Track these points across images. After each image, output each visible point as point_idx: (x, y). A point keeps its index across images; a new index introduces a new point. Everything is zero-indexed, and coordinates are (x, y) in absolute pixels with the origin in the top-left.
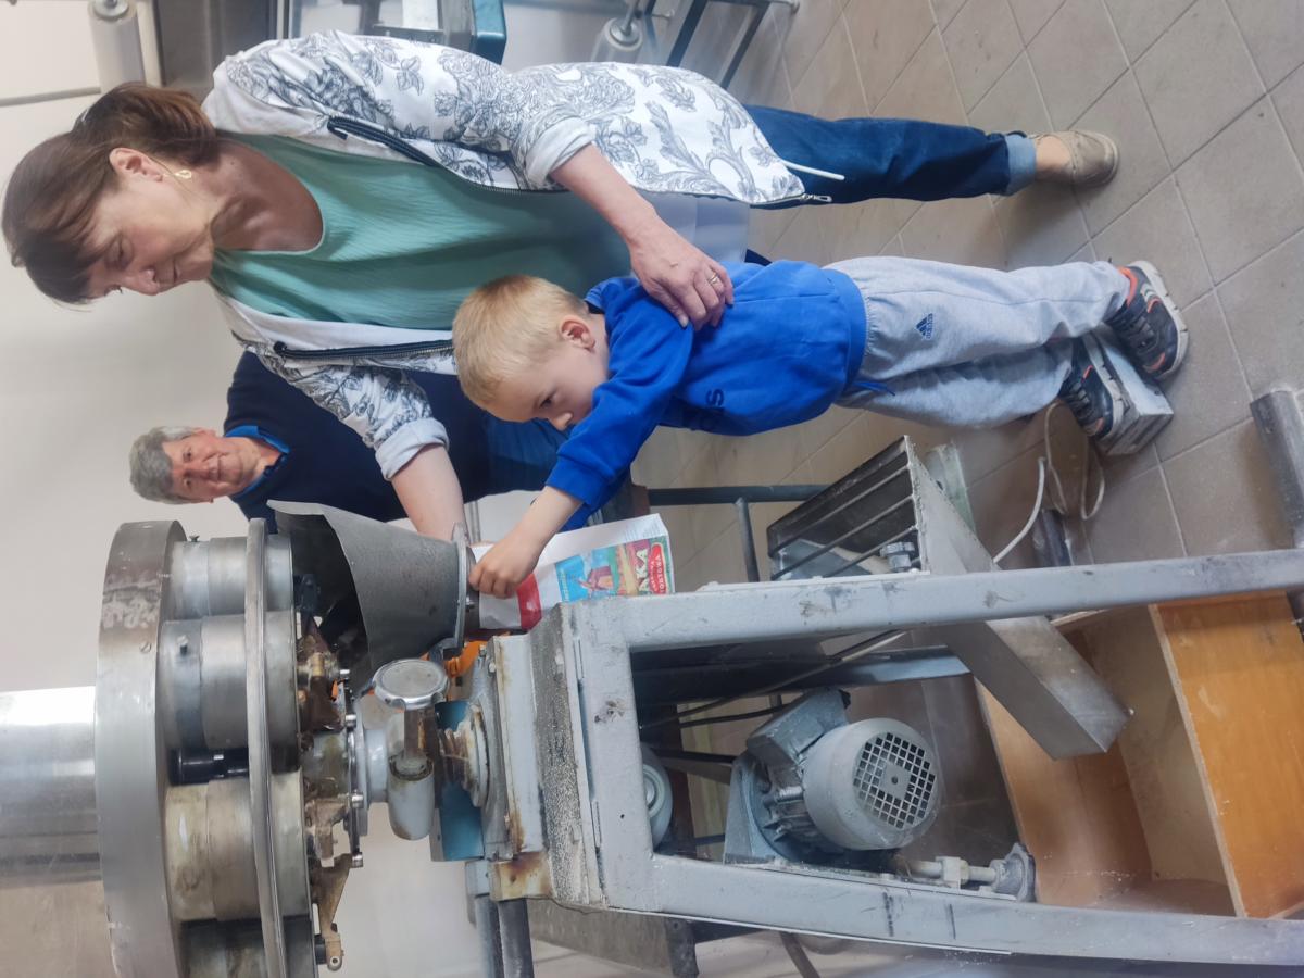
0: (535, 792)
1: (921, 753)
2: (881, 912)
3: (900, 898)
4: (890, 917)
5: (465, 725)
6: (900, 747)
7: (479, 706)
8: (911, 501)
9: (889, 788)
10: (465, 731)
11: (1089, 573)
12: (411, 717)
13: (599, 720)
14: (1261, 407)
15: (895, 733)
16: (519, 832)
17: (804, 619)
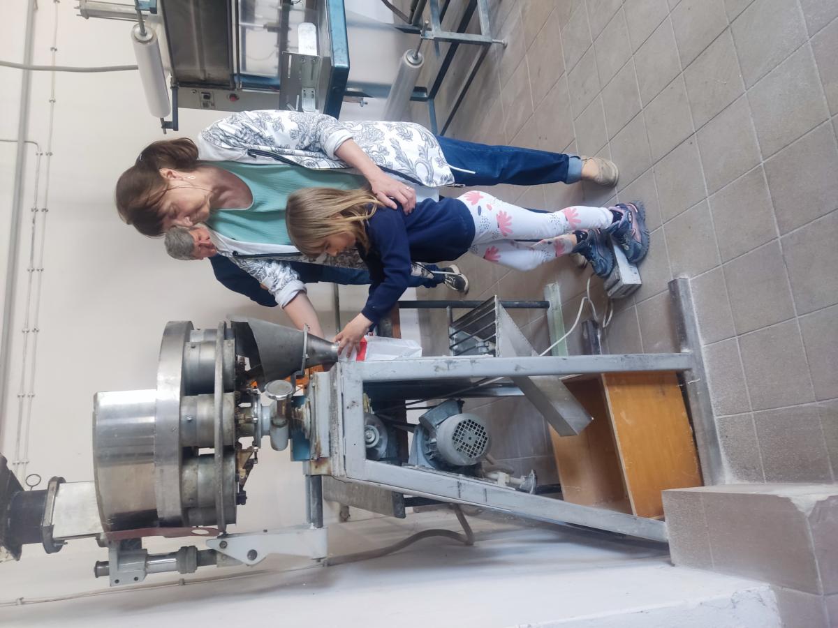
0: (328, 434)
1: (483, 428)
2: (456, 489)
3: (464, 484)
4: (459, 490)
5: (303, 406)
6: (474, 425)
7: (309, 399)
8: (494, 324)
9: (467, 441)
10: (304, 409)
11: (565, 359)
12: (280, 403)
13: (348, 408)
14: (672, 284)
15: (472, 420)
16: (320, 449)
17: (435, 372)
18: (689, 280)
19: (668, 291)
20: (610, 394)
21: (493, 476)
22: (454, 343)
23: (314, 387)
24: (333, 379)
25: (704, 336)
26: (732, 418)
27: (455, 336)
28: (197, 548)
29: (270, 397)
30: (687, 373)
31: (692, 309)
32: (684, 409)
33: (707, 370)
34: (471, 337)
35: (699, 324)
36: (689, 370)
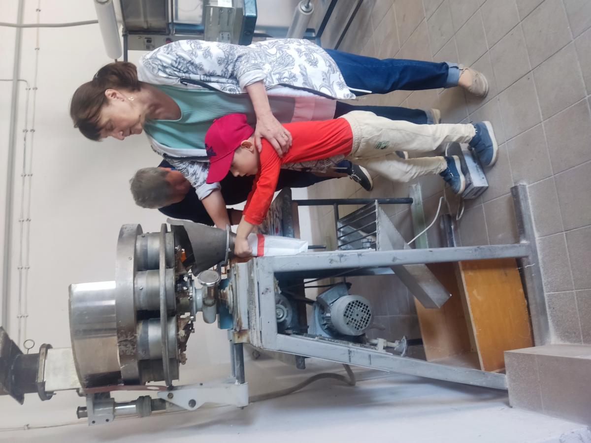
0: (247, 312)
1: (367, 307)
2: (347, 356)
3: (354, 351)
4: (350, 357)
5: (227, 288)
6: (360, 305)
7: (231, 283)
8: (375, 223)
9: (355, 317)
10: (227, 291)
11: (431, 251)
12: (209, 288)
13: (263, 293)
14: (514, 190)
15: (359, 300)
16: (241, 323)
17: (330, 264)
18: (527, 186)
19: (510, 194)
20: (465, 277)
21: (374, 341)
22: (341, 235)
23: (235, 275)
24: (250, 270)
25: (538, 230)
26: (559, 294)
27: (342, 230)
28: (151, 398)
29: (202, 284)
30: (524, 259)
31: (529, 209)
32: (521, 286)
33: (540, 257)
34: (356, 231)
35: (535, 221)
36: (527, 257)
